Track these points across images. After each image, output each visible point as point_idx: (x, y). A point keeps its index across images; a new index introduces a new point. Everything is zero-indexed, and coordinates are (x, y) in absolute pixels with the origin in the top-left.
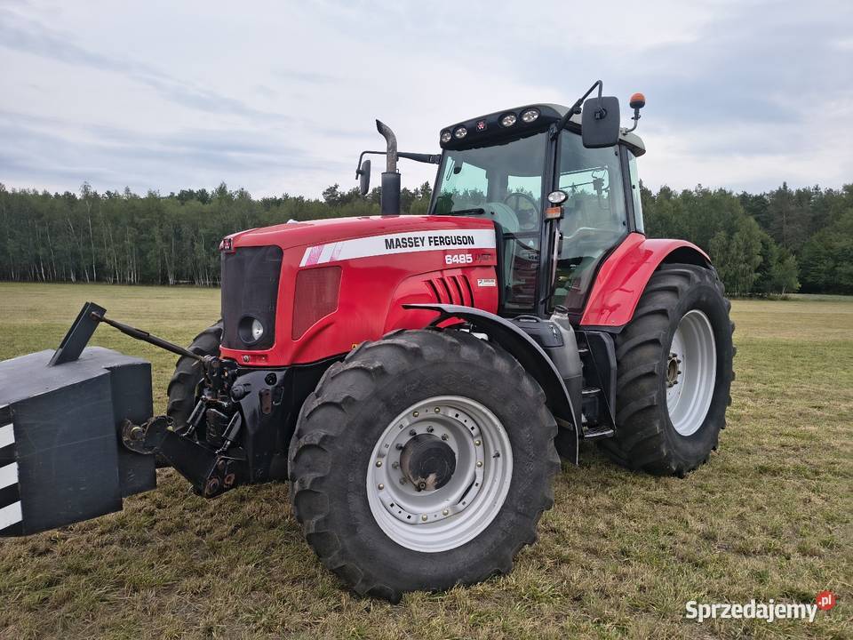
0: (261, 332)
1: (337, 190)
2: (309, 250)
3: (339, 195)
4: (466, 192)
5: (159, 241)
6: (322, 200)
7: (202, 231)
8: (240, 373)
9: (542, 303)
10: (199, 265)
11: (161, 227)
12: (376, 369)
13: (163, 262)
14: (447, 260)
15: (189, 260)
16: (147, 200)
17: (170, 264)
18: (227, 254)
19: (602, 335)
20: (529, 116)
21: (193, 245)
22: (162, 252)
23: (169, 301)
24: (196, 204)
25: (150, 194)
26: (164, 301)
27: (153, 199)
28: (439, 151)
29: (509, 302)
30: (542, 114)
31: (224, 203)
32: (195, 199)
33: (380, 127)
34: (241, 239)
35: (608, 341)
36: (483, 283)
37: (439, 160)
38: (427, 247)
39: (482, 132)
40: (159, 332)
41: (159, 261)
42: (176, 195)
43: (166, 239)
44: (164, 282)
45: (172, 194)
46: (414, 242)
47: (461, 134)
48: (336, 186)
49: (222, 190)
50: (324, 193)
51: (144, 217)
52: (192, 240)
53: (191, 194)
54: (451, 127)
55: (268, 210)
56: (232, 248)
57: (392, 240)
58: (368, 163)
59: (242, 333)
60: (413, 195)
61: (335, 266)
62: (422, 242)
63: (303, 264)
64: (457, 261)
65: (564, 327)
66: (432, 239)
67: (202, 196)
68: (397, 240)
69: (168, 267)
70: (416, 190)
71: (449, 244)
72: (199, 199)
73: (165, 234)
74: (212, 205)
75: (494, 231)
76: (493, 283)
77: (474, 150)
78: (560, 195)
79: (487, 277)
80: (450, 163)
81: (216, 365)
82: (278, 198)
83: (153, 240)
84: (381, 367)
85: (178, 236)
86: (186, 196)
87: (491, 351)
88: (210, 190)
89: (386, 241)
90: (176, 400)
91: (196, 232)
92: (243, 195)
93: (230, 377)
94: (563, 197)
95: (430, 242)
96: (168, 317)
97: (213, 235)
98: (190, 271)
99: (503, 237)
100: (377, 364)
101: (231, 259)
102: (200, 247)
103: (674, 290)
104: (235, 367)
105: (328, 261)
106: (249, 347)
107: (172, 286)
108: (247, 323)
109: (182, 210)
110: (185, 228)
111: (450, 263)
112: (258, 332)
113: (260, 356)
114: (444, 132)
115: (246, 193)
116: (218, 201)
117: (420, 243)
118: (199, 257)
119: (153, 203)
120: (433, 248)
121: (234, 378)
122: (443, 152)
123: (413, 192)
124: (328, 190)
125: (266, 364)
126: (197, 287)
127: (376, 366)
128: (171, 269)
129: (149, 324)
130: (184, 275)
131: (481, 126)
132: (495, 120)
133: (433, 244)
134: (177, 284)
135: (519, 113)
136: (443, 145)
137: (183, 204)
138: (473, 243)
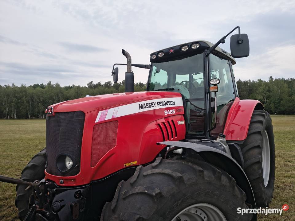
0: (71, 163)
1: (92, 83)
2: (100, 113)
3: (93, 85)
4: (137, 83)
5: (25, 103)
6: (87, 86)
7: (41, 98)
8: (58, 192)
9: (208, 131)
10: (41, 111)
11: (26, 97)
12: (157, 194)
13: (27, 111)
14: (165, 113)
15: (37, 110)
16: (21, 88)
17: (29, 111)
18: (49, 116)
19: (235, 145)
20: (194, 46)
21: (38, 104)
22: (26, 106)
23: (28, 125)
24: (39, 89)
25: (22, 85)
26: (26, 125)
27: (23, 87)
28: (150, 63)
29: (190, 131)
30: (201, 45)
31: (50, 88)
32: (39, 87)
33: (124, 52)
34: (58, 108)
35: (238, 148)
36: (180, 123)
37: (150, 67)
38: (157, 107)
39: (172, 54)
40: (22, 140)
41: (25, 110)
42: (32, 86)
43: (28, 102)
44: (27, 118)
45: (31, 85)
46: (151, 105)
47: (161, 55)
48: (92, 82)
49: (49, 84)
50: (88, 84)
51: (19, 94)
52: (38, 102)
53: (38, 85)
54: (156, 52)
55: (67, 91)
56: (53, 113)
57: (142, 104)
58: (117, 69)
59: (59, 166)
60: (119, 84)
61: (114, 120)
62: (155, 104)
63: (97, 121)
64: (169, 113)
65: (225, 144)
66: (159, 103)
67: (42, 86)
68: (144, 104)
69: (28, 112)
70: (120, 83)
71: (165, 105)
72: (40, 87)
73: (27, 100)
74: (46, 89)
75: (182, 98)
76: (183, 123)
77: (165, 62)
78: (216, 81)
79: (180, 120)
80: (154, 68)
81: (42, 188)
82: (71, 86)
83: (23, 102)
84: (160, 193)
85: (32, 100)
86: (36, 86)
87: (220, 173)
88: (45, 84)
89: (139, 105)
90: (20, 195)
91: (39, 99)
92: (57, 85)
93: (51, 195)
94: (218, 82)
95: (158, 104)
96: (27, 133)
97: (46, 100)
98: (37, 114)
99: (185, 101)
100: (157, 191)
101: (52, 119)
102: (41, 104)
103: (261, 122)
104: (55, 187)
105: (111, 118)
106: (63, 174)
107: (30, 119)
108: (62, 159)
109: (34, 91)
110: (35, 98)
111: (167, 114)
112: (69, 164)
113: (71, 179)
114: (152, 55)
115: (59, 84)
116: (48, 88)
117: (154, 105)
118: (40, 108)
119: (23, 89)
120: (160, 107)
121: (54, 195)
122: (152, 64)
123: (119, 83)
124: (89, 83)
125: (74, 185)
126: (40, 119)
127: (157, 192)
128: (29, 113)
129: (19, 136)
130: (35, 115)
131: (171, 51)
132: (178, 48)
133: (159, 105)
134: (32, 118)
135: (190, 45)
136: (152, 60)
137: (34, 89)
138: (175, 104)
